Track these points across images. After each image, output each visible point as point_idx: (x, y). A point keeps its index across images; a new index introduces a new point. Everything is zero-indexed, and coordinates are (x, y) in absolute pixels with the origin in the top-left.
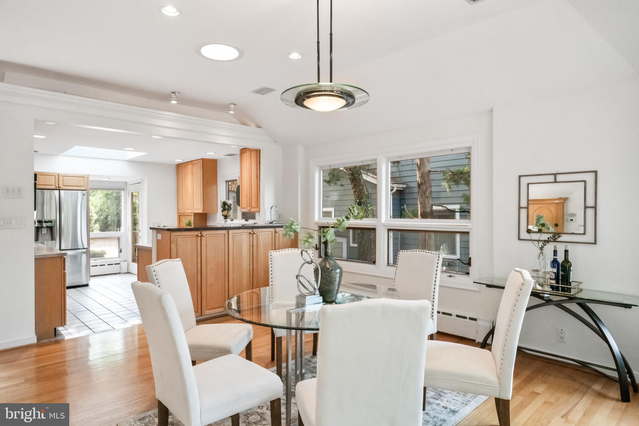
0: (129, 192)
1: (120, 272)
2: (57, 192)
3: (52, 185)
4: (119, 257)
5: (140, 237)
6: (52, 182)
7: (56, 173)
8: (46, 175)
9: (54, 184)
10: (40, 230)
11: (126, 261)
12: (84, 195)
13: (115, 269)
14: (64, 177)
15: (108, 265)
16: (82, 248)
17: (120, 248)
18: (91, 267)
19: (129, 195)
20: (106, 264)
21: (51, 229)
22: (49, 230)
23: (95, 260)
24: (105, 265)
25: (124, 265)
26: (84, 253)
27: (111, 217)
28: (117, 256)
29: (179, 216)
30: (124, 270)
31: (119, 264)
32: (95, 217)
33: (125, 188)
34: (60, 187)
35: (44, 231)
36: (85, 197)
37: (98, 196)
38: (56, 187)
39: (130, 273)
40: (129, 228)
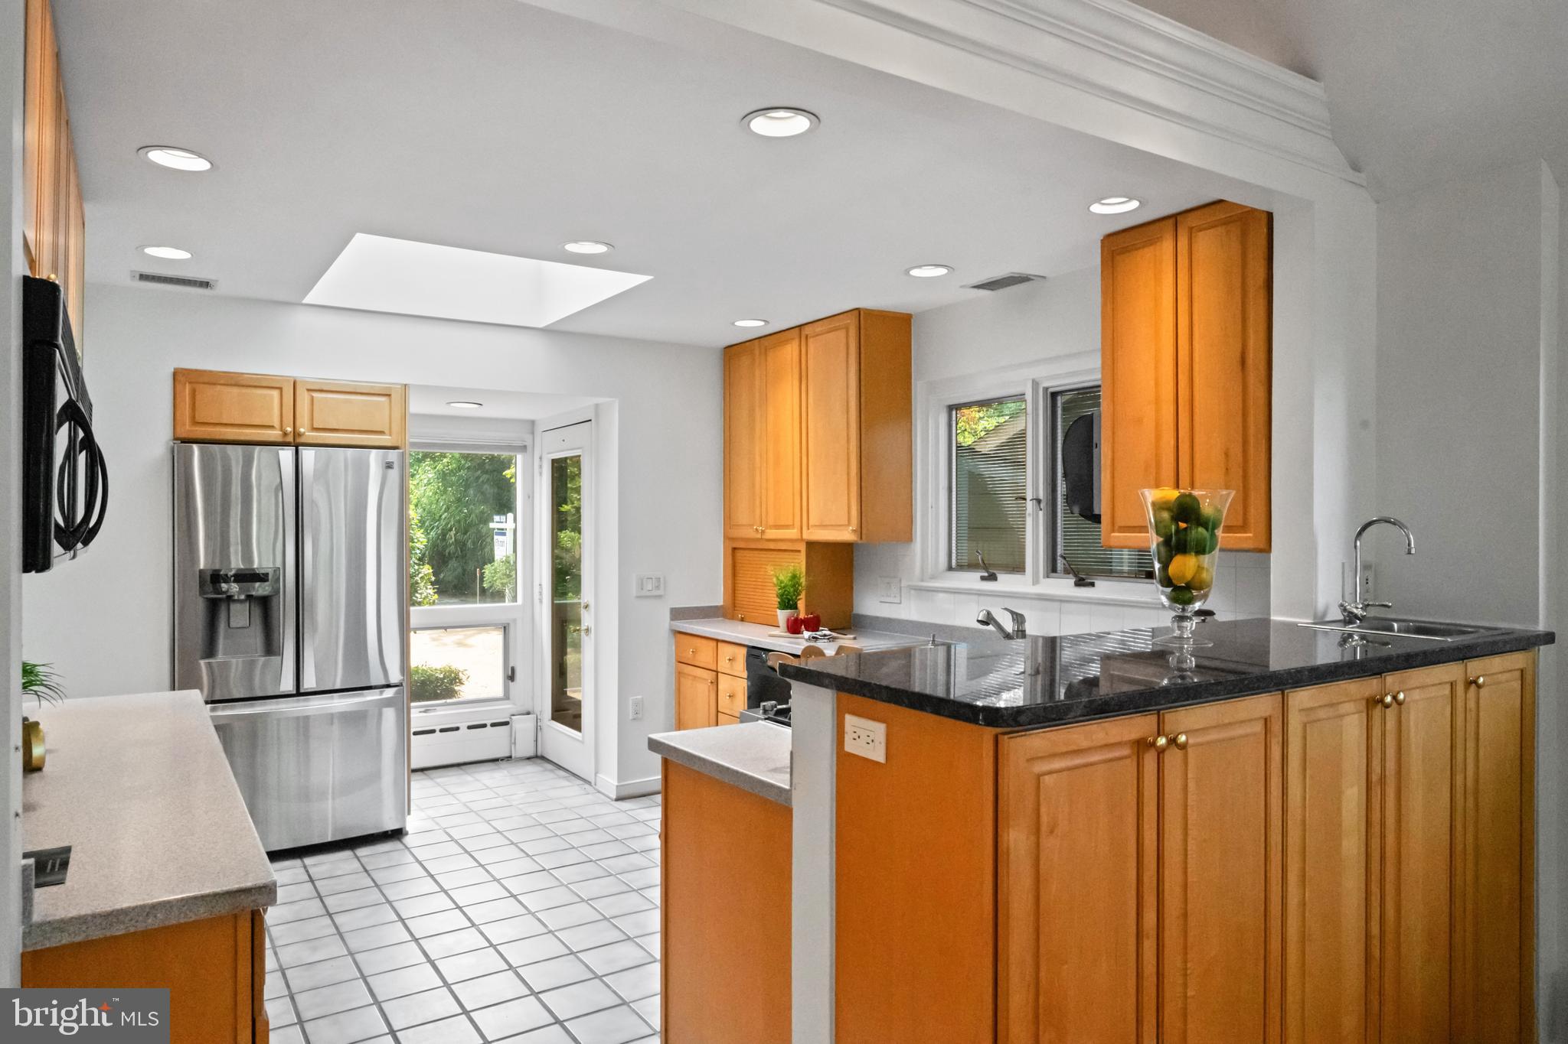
0: (541, 458)
1: (508, 755)
2: (286, 455)
3: (272, 427)
4: (507, 696)
5: (587, 630)
6: (269, 411)
7: (285, 378)
8: (244, 383)
9: (277, 424)
10: (223, 608)
11: (528, 713)
12: (389, 466)
13: (493, 742)
14: (316, 395)
15: (470, 727)
16: (383, 682)
17: (511, 665)
18: (412, 737)
19: (541, 467)
20: (463, 726)
21: (265, 604)
22: (257, 612)
23: (425, 712)
24: (457, 729)
25: (523, 726)
26: (388, 703)
27: (455, 535)
28: (499, 692)
29: (734, 549)
30: (525, 748)
31: (506, 723)
32: (421, 540)
33: (529, 443)
34: (300, 435)
35: (240, 615)
36: (394, 474)
37: (422, 477)
38: (285, 434)
39: (543, 758)
40: (541, 593)
